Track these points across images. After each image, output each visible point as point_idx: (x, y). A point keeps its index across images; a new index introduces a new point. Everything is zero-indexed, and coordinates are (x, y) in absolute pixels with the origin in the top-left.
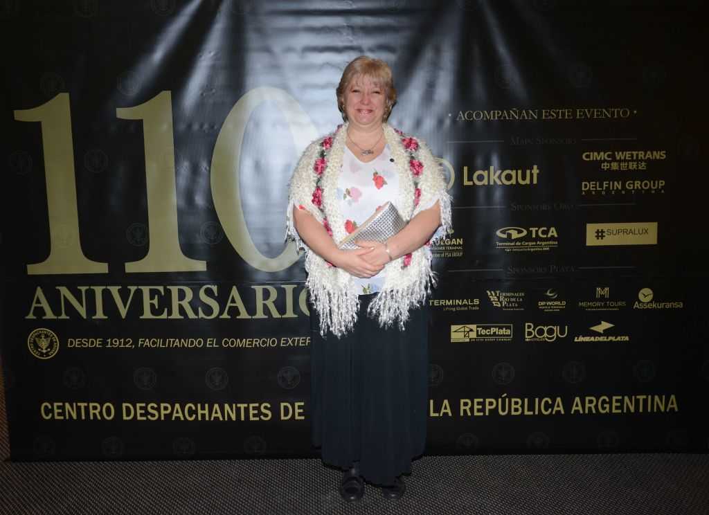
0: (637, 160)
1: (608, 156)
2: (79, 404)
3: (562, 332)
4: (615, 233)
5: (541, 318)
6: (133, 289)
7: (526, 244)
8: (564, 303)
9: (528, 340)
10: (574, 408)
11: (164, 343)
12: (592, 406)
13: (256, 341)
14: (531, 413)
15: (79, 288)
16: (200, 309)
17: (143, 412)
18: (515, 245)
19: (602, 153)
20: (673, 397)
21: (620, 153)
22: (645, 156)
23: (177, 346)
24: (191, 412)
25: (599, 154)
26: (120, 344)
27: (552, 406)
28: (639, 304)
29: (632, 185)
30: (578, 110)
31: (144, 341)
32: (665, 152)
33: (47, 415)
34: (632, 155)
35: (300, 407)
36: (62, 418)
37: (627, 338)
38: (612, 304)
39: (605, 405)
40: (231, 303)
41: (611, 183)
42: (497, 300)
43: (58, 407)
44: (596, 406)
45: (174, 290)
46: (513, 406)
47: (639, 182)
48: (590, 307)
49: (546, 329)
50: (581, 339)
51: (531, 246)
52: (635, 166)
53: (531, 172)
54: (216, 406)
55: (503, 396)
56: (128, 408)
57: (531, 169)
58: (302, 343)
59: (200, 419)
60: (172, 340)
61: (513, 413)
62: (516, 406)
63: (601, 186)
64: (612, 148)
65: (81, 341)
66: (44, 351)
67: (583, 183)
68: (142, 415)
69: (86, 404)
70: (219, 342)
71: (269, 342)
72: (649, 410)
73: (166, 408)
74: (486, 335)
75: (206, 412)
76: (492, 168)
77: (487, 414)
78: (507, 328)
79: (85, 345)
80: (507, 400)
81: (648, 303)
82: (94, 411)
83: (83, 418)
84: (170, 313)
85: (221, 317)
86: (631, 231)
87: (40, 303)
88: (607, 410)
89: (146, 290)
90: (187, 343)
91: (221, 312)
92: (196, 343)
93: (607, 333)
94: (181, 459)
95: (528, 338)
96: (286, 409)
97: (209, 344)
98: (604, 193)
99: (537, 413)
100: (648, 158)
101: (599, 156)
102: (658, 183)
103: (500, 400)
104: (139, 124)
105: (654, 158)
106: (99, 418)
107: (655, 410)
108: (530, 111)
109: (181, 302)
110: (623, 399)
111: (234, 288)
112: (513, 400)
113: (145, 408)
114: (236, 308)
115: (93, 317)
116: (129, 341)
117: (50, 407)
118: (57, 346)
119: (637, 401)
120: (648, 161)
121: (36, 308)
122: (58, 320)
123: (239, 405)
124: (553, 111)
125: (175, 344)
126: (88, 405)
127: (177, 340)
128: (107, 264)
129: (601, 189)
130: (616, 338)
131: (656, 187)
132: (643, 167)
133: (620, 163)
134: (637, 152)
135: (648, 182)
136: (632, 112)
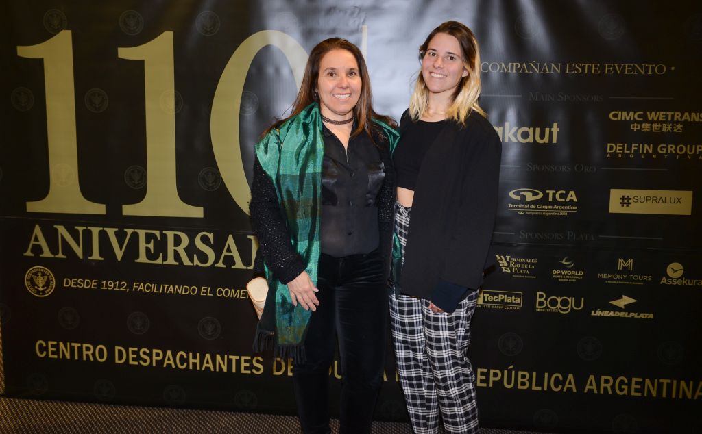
0: (672, 122)
1: (639, 116)
2: (73, 344)
3: (578, 304)
4: (642, 200)
5: (555, 288)
6: (129, 231)
7: (541, 207)
8: (581, 273)
9: (538, 310)
10: (588, 387)
11: (158, 289)
12: (609, 386)
14: (539, 388)
15: (76, 227)
16: (195, 256)
17: (135, 356)
18: (529, 208)
19: (632, 113)
21: (653, 113)
22: (681, 117)
23: (171, 292)
24: (183, 360)
26: (115, 285)
27: (563, 383)
28: (667, 280)
29: (664, 149)
30: (607, 65)
31: (139, 285)
33: (42, 353)
34: (667, 116)
36: (55, 356)
37: (651, 316)
38: (636, 277)
39: (623, 387)
40: (227, 251)
41: (641, 145)
42: (507, 265)
43: (53, 346)
44: (613, 387)
45: (170, 235)
46: (520, 380)
47: (674, 146)
48: (610, 279)
49: (559, 300)
50: (599, 313)
51: (546, 210)
52: (669, 128)
53: (550, 130)
54: (208, 356)
55: (509, 368)
56: (120, 351)
57: (551, 127)
59: (191, 367)
60: (166, 286)
61: (519, 387)
62: (523, 380)
63: (629, 148)
64: (644, 107)
65: (76, 281)
66: (41, 289)
67: (609, 145)
68: (134, 359)
69: (79, 345)
70: (213, 291)
72: (674, 396)
73: (158, 355)
74: (493, 302)
75: (198, 361)
76: (507, 124)
77: (491, 385)
78: (517, 296)
79: (81, 285)
80: (513, 372)
81: (677, 279)
82: (88, 353)
83: (76, 358)
84: (165, 258)
85: (216, 265)
87: (38, 241)
88: (626, 392)
89: (142, 233)
90: (181, 290)
91: (217, 261)
92: (190, 290)
93: (628, 308)
94: (172, 407)
95: (539, 308)
96: (279, 364)
97: (203, 293)
98: (632, 156)
99: (545, 389)
100: (686, 120)
101: (628, 115)
102: (696, 149)
103: (506, 372)
104: (140, 65)
105: (692, 120)
106: (92, 359)
107: (681, 397)
108: (553, 65)
109: (176, 248)
110: (644, 380)
111: (231, 237)
112: (520, 373)
113: (137, 353)
114: (232, 257)
115: (90, 258)
116: (124, 284)
118: (53, 285)
119: (660, 385)
120: (685, 124)
121: (34, 245)
122: (55, 258)
123: (230, 357)
124: (578, 66)
125: (169, 290)
126: (82, 345)
127: (171, 286)
128: (104, 206)
129: (629, 152)
130: (639, 315)
131: (693, 153)
132: (679, 130)
133: (652, 124)
134: (673, 113)
135: (684, 147)
136: (668, 69)
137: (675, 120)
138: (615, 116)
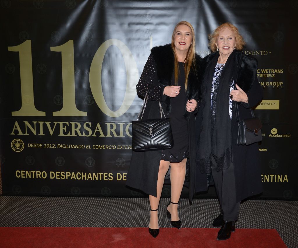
0: (271, 73)
1: (258, 71)
2: (32, 171)
4: (261, 104)
6: (56, 123)
11: (68, 147)
13: (107, 146)
16: (84, 132)
17: (59, 175)
21: (264, 70)
22: (274, 71)
24: (79, 176)
26: (50, 146)
28: (271, 135)
29: (268, 84)
30: (245, 51)
31: (60, 145)
32: (283, 70)
33: (18, 176)
34: (269, 71)
35: (125, 175)
36: (25, 177)
37: (266, 150)
40: (97, 130)
43: (23, 173)
45: (73, 124)
47: (272, 83)
52: (270, 76)
54: (90, 174)
56: (52, 174)
58: (126, 148)
59: (83, 179)
60: (72, 145)
64: (260, 68)
65: (33, 145)
66: (18, 149)
68: (58, 177)
69: (35, 172)
70: (91, 147)
71: (113, 147)
73: (68, 174)
75: (85, 176)
79: (35, 146)
81: (275, 135)
82: (38, 175)
83: (34, 177)
84: (71, 134)
85: (92, 136)
86: (268, 104)
87: (17, 128)
89: (61, 124)
90: (78, 147)
91: (93, 134)
92: (82, 147)
94: (75, 196)
96: (119, 176)
97: (87, 147)
100: (276, 72)
102: (280, 84)
104: (60, 53)
105: (278, 72)
106: (40, 178)
107: (278, 181)
109: (76, 129)
111: (98, 124)
113: (60, 174)
114: (99, 132)
115: (39, 135)
116: (54, 145)
117: (20, 172)
118: (23, 147)
119: (270, 177)
120: (275, 74)
121: (15, 130)
122: (24, 135)
123: (99, 174)
125: (73, 147)
126: (36, 172)
127: (74, 145)
128: (45, 112)
130: (261, 150)
132: (273, 76)
133: (263, 74)
134: (271, 70)
135: (276, 83)
136: (268, 53)
137: (272, 72)
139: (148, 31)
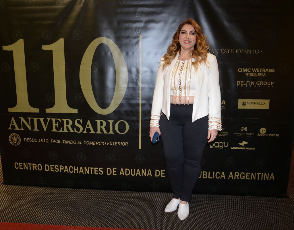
0: (262, 72)
1: (249, 70)
2: (29, 164)
3: (226, 145)
4: (251, 103)
6: (49, 119)
8: (227, 133)
9: (211, 147)
10: (230, 177)
11: (61, 142)
12: (238, 176)
13: (97, 143)
14: (211, 178)
15: (28, 118)
16: (75, 128)
17: (53, 168)
19: (246, 69)
20: (272, 174)
21: (255, 69)
22: (265, 71)
23: (66, 143)
24: (71, 170)
25: (245, 69)
26: (44, 141)
27: (220, 175)
28: (260, 134)
29: (259, 83)
30: (236, 50)
31: (53, 141)
32: (274, 69)
33: (17, 167)
34: (260, 70)
35: (115, 170)
36: (22, 169)
37: (254, 149)
38: (248, 134)
39: (243, 176)
40: (87, 126)
41: (250, 82)
43: (21, 164)
44: (239, 177)
45: (65, 120)
47: (262, 82)
48: (238, 135)
49: (219, 143)
50: (234, 148)
52: (261, 75)
54: (81, 168)
56: (47, 166)
58: (116, 144)
59: (75, 172)
60: (64, 141)
61: (203, 177)
62: (205, 175)
63: (245, 83)
64: (251, 67)
65: (29, 139)
66: (15, 142)
67: (238, 82)
68: (52, 169)
69: (31, 164)
70: (82, 142)
71: (103, 143)
72: (262, 179)
73: (62, 168)
75: (77, 170)
79: (31, 141)
81: (264, 134)
82: (34, 167)
83: (30, 169)
84: (63, 130)
85: (83, 132)
86: (258, 103)
87: (13, 123)
88: (244, 178)
89: (54, 120)
90: (70, 142)
91: (83, 130)
92: (73, 142)
93: (245, 146)
94: (68, 188)
96: (109, 170)
97: (79, 143)
98: (246, 86)
99: (213, 178)
104: (51, 52)
105: (269, 72)
106: (36, 170)
107: (264, 179)
108: (215, 50)
109: (67, 126)
110: (251, 174)
111: (89, 121)
112: (204, 172)
113: (53, 167)
114: (89, 129)
115: (34, 130)
116: (47, 140)
117: (18, 164)
118: (20, 141)
119: (257, 175)
120: (267, 73)
121: (12, 125)
122: (20, 130)
123: (90, 168)
124: (225, 50)
127: (66, 141)
128: (38, 109)
129: (245, 84)
130: (249, 148)
131: (270, 84)
132: (264, 75)
133: (254, 73)
134: (262, 69)
135: (266, 82)
136: (260, 51)
138: (240, 70)
139: (137, 28)
